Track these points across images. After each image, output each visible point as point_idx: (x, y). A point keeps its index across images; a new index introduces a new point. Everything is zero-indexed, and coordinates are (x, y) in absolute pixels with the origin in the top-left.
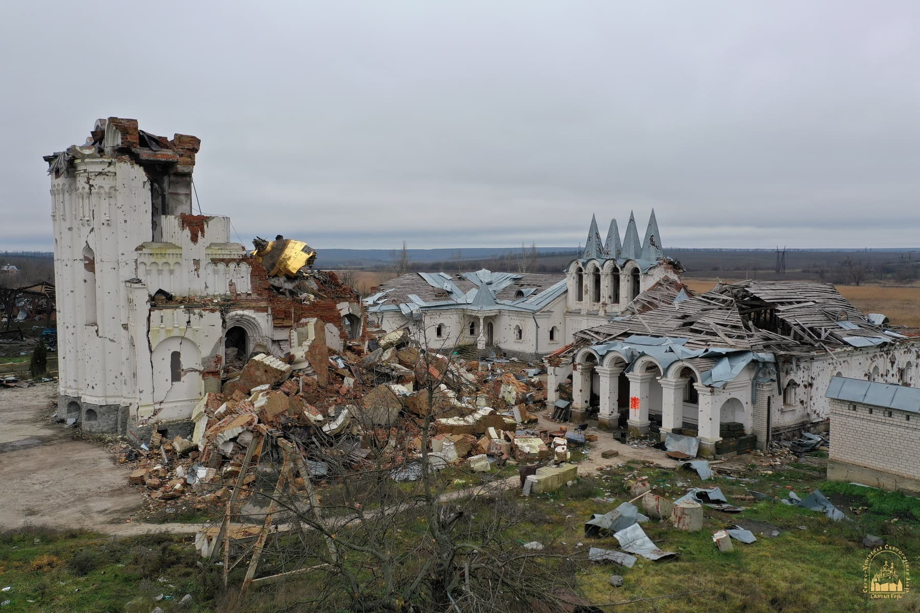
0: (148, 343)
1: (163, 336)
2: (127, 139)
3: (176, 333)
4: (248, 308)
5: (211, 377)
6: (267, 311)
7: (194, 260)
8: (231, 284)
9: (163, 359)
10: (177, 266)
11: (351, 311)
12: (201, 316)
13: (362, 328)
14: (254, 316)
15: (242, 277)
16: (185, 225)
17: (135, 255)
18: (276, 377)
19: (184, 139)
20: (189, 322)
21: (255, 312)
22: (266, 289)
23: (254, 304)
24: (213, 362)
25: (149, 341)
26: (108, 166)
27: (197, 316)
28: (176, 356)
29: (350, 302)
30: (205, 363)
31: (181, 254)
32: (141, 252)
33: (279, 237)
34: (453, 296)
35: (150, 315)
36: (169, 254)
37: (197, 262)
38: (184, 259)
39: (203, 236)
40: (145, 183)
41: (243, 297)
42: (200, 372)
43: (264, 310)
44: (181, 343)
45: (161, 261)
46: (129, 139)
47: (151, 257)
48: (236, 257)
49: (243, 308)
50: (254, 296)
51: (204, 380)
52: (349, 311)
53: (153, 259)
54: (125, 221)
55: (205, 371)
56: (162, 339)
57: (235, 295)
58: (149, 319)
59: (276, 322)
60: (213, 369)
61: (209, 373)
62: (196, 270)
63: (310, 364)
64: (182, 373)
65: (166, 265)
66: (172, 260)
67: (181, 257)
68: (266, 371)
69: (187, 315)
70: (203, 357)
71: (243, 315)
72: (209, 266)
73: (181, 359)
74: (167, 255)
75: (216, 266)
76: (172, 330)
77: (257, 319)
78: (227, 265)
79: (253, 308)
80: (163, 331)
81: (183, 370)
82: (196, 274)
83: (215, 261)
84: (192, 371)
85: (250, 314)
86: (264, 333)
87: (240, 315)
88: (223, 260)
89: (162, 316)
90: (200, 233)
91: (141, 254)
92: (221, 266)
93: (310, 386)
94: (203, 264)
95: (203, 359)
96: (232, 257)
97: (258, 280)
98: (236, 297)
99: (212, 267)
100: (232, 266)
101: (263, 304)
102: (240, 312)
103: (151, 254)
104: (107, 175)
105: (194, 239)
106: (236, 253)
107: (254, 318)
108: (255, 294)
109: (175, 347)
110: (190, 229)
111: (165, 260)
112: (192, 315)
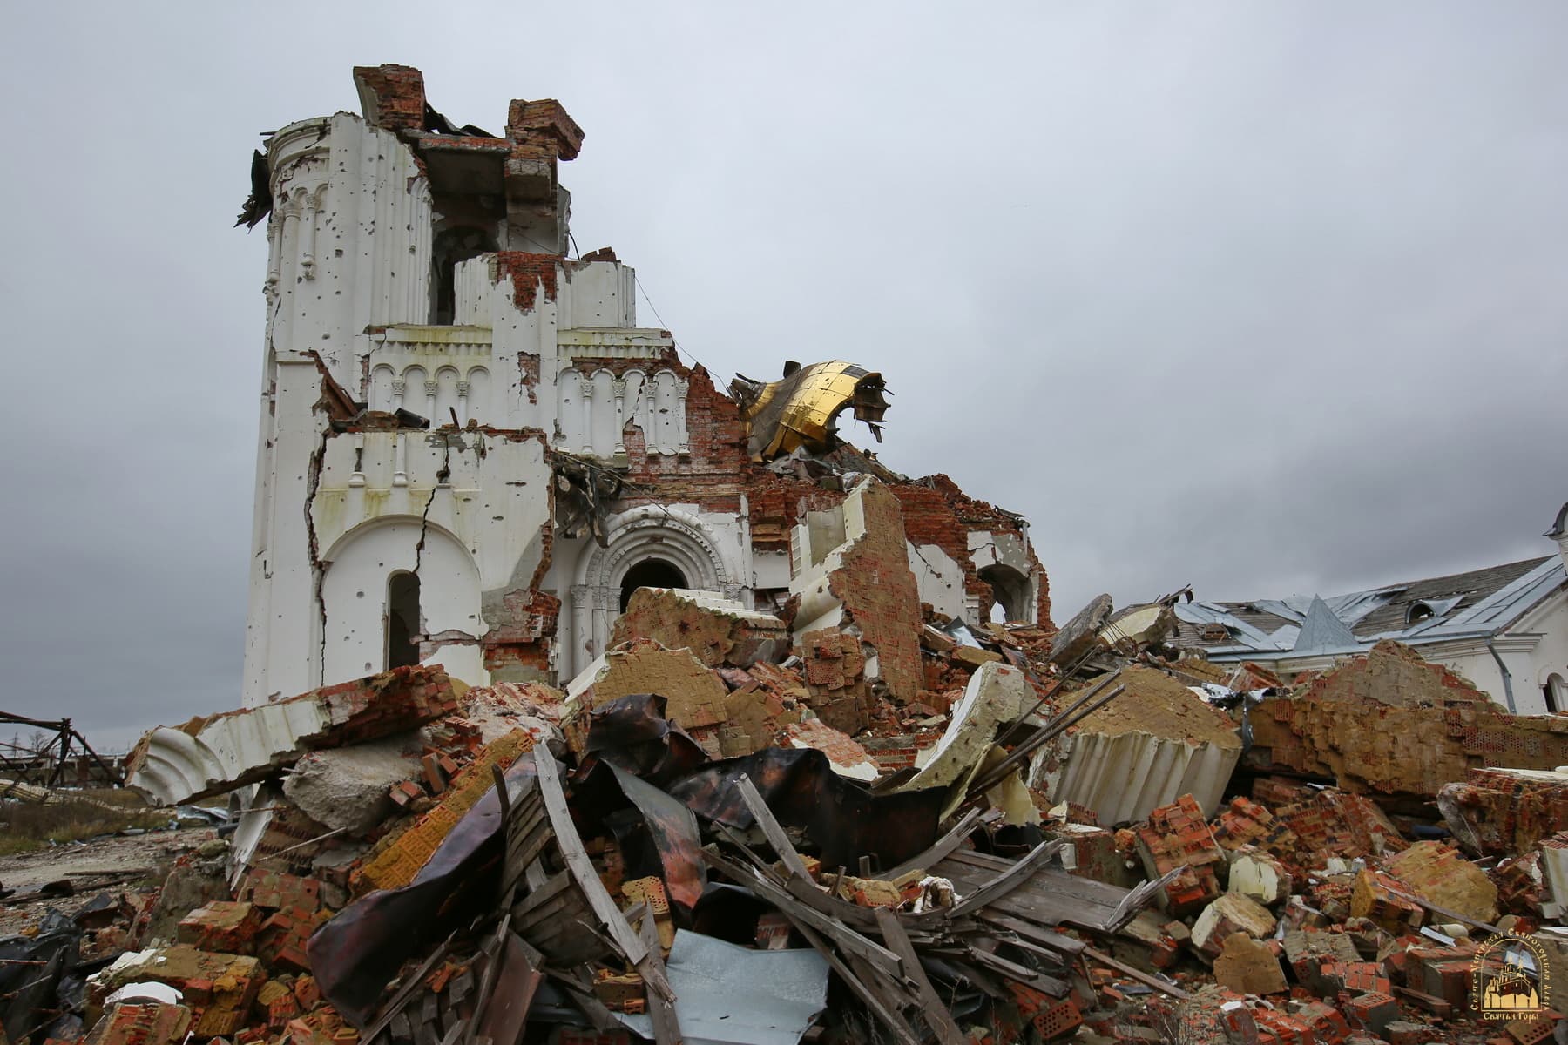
0: (307, 534)
1: (356, 513)
2: (392, 107)
3: (398, 505)
4: (684, 498)
5: (514, 662)
6: (737, 509)
7: (521, 354)
8: (631, 430)
9: (360, 594)
10: (479, 376)
11: (1000, 556)
12: (482, 453)
13: (1035, 604)
14: (696, 521)
15: (664, 411)
16: (503, 270)
17: (363, 345)
18: (715, 646)
19: (532, 111)
20: (444, 474)
21: (701, 512)
22: (733, 446)
23: (700, 490)
24: (519, 610)
25: (311, 527)
26: (319, 139)
27: (470, 454)
28: (404, 589)
29: (995, 533)
30: (492, 611)
31: (490, 346)
32: (380, 337)
33: (791, 367)
34: (1241, 639)
35: (323, 451)
36: (458, 345)
37: (530, 363)
38: (496, 356)
39: (553, 298)
40: (412, 180)
41: (667, 466)
42: (481, 642)
43: (730, 504)
44: (421, 546)
45: (433, 362)
46: (397, 107)
47: (407, 351)
48: (643, 354)
49: (664, 498)
50: (699, 466)
51: (489, 668)
52: (994, 555)
53: (411, 358)
54: (339, 253)
55: (496, 638)
56: (351, 523)
57: (643, 460)
58: (318, 460)
59: (760, 530)
60: (519, 635)
61: (507, 646)
62: (524, 381)
63: (848, 613)
64: (425, 647)
65: (447, 374)
66: (463, 360)
67: (489, 353)
68: (683, 627)
69: (440, 452)
70: (486, 589)
71: (666, 518)
72: (570, 378)
73: (422, 601)
74: (452, 347)
75: (588, 378)
76: (389, 493)
77: (706, 528)
78: (618, 377)
79: (697, 500)
80: (357, 497)
81: (427, 637)
82: (525, 392)
83: (584, 366)
84: (456, 641)
85: (687, 516)
86: (730, 572)
87: (655, 518)
88: (605, 363)
89: (359, 451)
90: (540, 290)
91: (381, 343)
92: (603, 381)
93: (835, 659)
94: (548, 369)
95: (486, 596)
96: (633, 354)
97: (708, 420)
98: (645, 468)
99: (574, 383)
100: (634, 380)
101: (726, 489)
102: (654, 509)
103: (408, 344)
104: (316, 160)
105: (524, 300)
106: (643, 343)
107: (698, 527)
108: (703, 460)
109: (399, 554)
110: (514, 278)
111: (444, 360)
112: (453, 450)
